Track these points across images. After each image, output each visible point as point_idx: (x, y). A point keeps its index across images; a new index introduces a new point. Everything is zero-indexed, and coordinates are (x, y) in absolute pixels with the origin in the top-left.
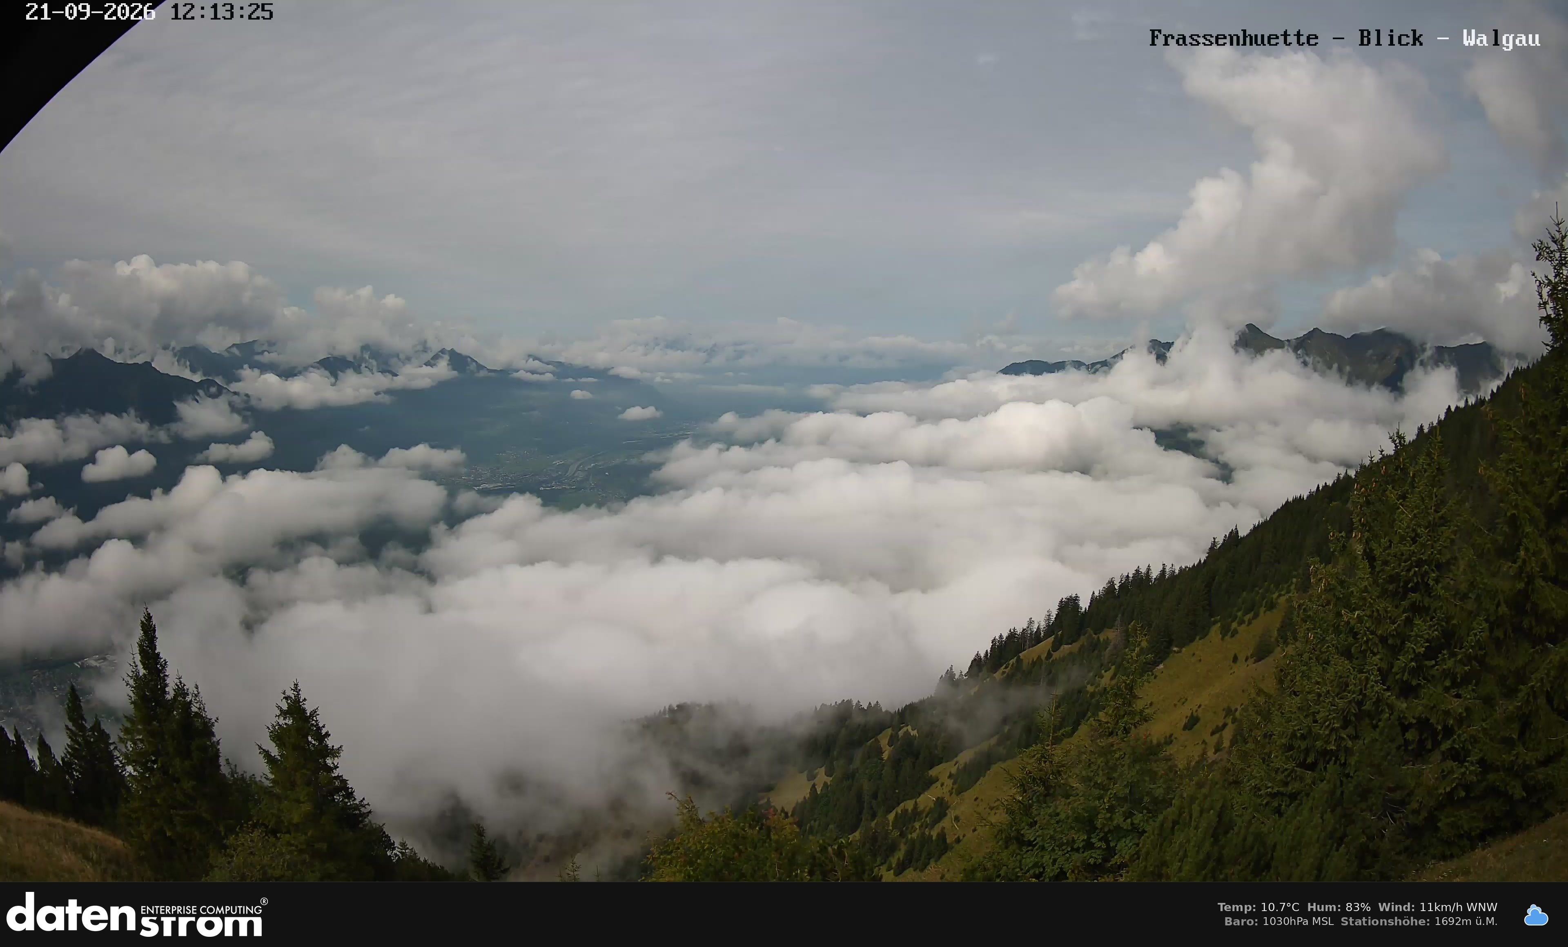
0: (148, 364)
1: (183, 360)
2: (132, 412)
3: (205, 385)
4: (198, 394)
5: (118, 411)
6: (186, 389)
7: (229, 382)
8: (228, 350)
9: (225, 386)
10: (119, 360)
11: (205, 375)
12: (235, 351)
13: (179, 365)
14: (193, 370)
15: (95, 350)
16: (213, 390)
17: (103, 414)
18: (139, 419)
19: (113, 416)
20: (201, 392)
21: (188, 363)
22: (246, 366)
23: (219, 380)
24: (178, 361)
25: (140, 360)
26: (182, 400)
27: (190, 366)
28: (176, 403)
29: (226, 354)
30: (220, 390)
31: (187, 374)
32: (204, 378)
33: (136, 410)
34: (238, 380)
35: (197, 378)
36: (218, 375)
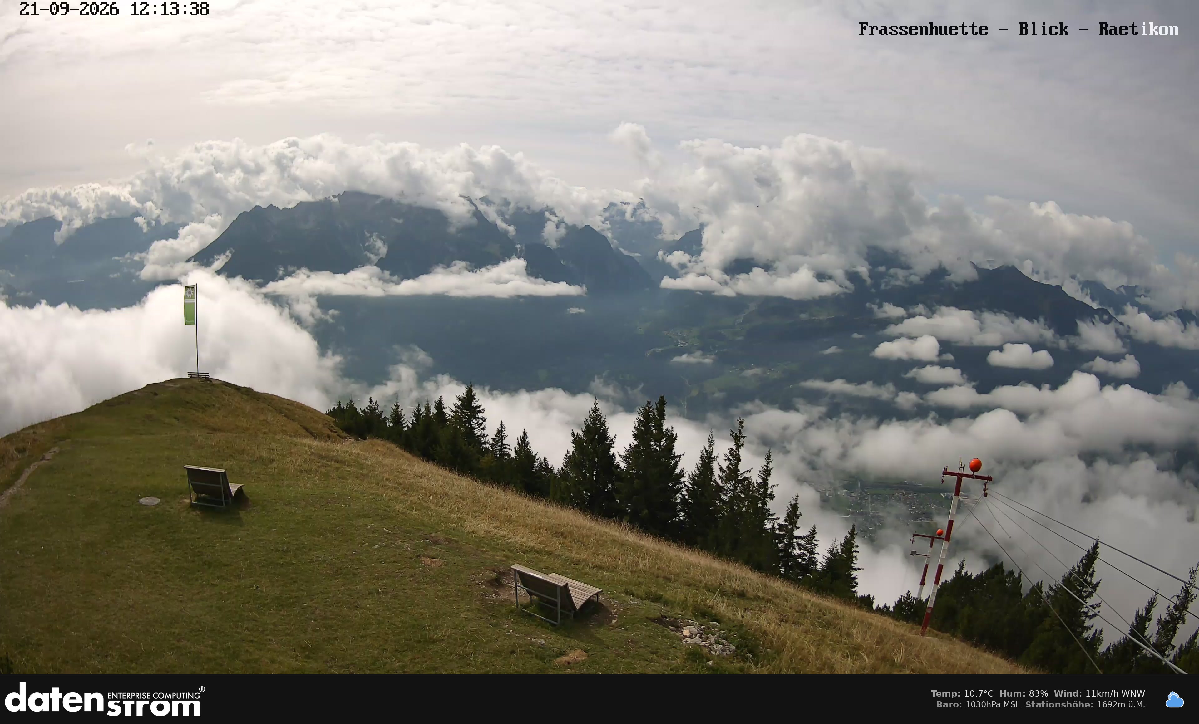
0: (1059, 287)
1: (1085, 289)
2: (1042, 320)
3: (1101, 312)
4: (1094, 318)
5: (1030, 317)
6: (1086, 312)
7: (1117, 314)
8: (1118, 289)
9: (1114, 316)
10: (1035, 278)
11: (1100, 304)
12: (1122, 290)
13: (1082, 292)
14: (1093, 299)
15: (1017, 267)
16: (1106, 317)
17: (1017, 317)
18: (1046, 327)
19: (1026, 321)
20: (1097, 316)
21: (1089, 291)
22: (1128, 304)
23: (1111, 311)
24: (1082, 289)
25: (1053, 282)
26: (1082, 320)
27: (1090, 293)
28: (1078, 322)
29: (1115, 291)
30: (1111, 319)
31: (1087, 301)
32: (1100, 307)
33: (1045, 320)
34: (1124, 313)
35: (1095, 306)
36: (1110, 306)
